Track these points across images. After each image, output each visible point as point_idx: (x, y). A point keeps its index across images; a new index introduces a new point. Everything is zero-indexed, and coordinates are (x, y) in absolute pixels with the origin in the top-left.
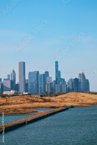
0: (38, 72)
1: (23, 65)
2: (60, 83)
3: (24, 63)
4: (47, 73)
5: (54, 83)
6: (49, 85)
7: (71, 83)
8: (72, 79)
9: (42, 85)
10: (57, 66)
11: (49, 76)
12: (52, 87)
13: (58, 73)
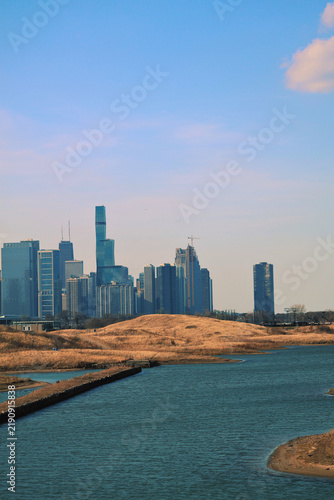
0: (36, 244)
2: (113, 283)
4: (66, 248)
5: (90, 280)
6: (74, 289)
7: (150, 282)
8: (153, 268)
9: (50, 287)
10: (101, 222)
11: (72, 259)
12: (84, 294)
13: (105, 247)
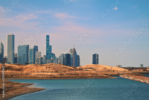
0: (28, 46)
1: (12, 39)
2: (52, 59)
3: (13, 36)
4: (36, 48)
5: (44, 57)
6: (40, 60)
7: (63, 59)
8: (64, 54)
9: (32, 59)
10: (48, 40)
11: (38, 51)
12: (42, 62)
13: (49, 48)
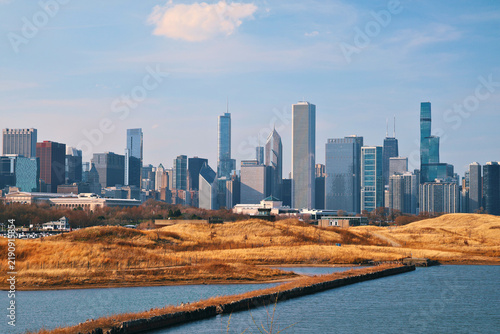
0: (359, 141)
1: (307, 117)
2: (438, 181)
3: (312, 109)
4: (391, 146)
5: (414, 177)
6: (397, 187)
7: (477, 181)
8: (479, 167)
9: (372, 184)
10: (426, 119)
11: (397, 155)
12: (407, 192)
13: (430, 145)
